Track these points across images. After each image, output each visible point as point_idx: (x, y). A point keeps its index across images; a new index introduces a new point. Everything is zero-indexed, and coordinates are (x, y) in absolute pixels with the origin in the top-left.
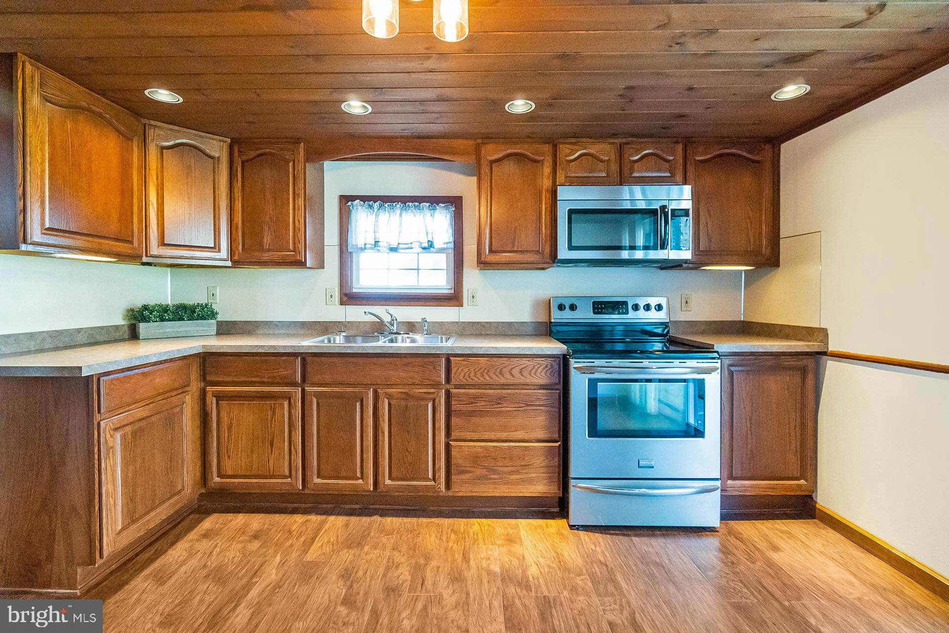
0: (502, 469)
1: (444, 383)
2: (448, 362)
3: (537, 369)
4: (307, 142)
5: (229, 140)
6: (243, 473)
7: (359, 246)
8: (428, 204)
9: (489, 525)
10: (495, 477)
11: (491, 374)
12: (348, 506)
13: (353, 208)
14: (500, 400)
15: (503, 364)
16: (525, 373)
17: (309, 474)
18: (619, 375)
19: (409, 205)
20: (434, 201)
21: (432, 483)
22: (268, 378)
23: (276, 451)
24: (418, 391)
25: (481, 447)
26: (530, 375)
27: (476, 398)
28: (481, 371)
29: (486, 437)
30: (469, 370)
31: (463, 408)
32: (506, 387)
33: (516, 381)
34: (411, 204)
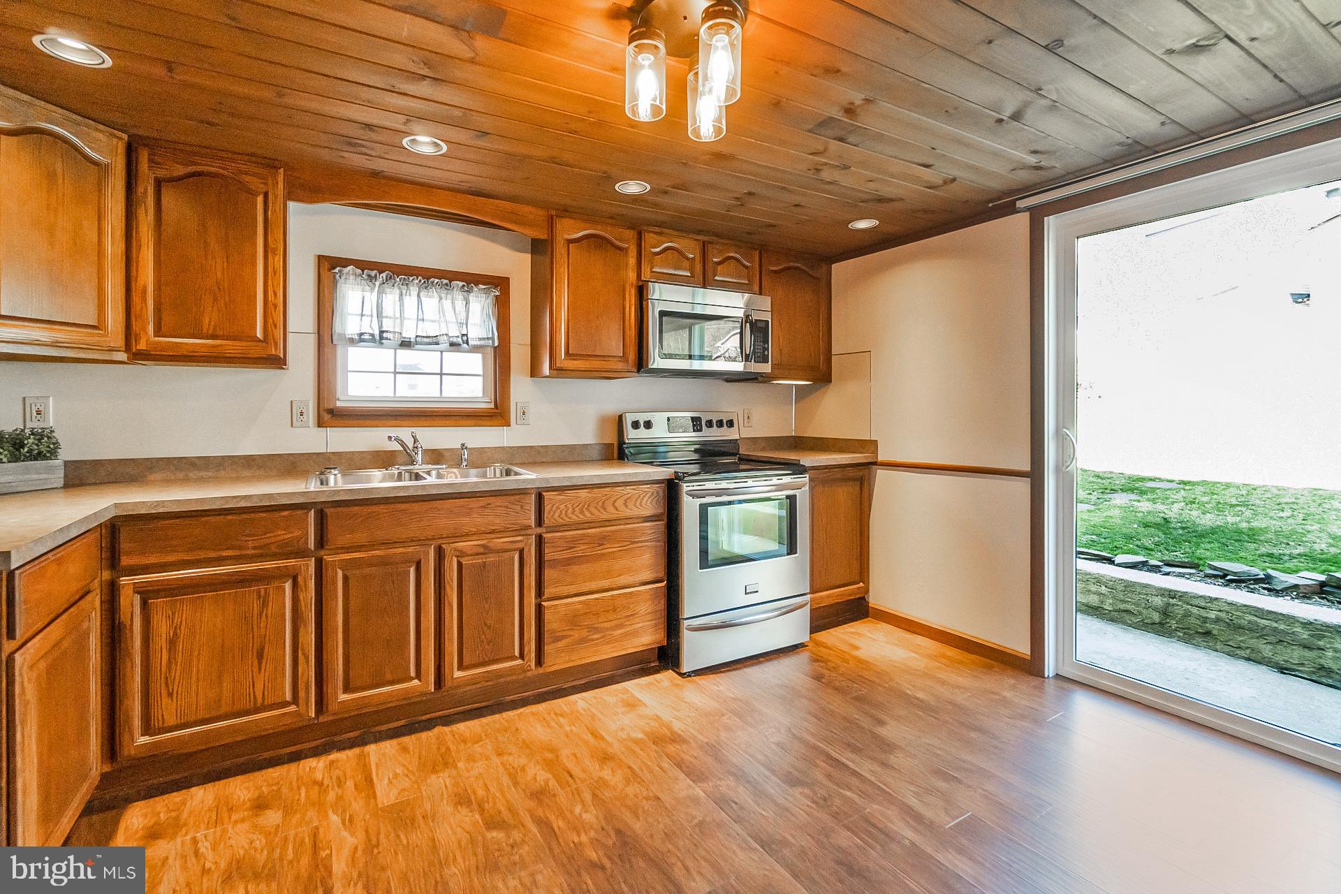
0: (605, 625)
1: (533, 526)
2: (540, 498)
3: (643, 499)
4: (289, 168)
5: (125, 137)
6: (200, 716)
7: (347, 336)
8: (461, 284)
9: (595, 698)
10: (597, 636)
11: (593, 510)
12: (384, 728)
13: (340, 277)
14: (602, 540)
15: (606, 495)
16: (630, 504)
17: (329, 691)
18: (729, 497)
19: (432, 283)
20: (471, 280)
21: (519, 662)
22: (254, 548)
23: (268, 666)
24: (499, 542)
25: (580, 602)
26: (635, 506)
27: (575, 541)
28: (580, 506)
29: (586, 589)
30: (566, 506)
31: (557, 556)
32: (607, 523)
33: (621, 515)
34: (436, 280)
